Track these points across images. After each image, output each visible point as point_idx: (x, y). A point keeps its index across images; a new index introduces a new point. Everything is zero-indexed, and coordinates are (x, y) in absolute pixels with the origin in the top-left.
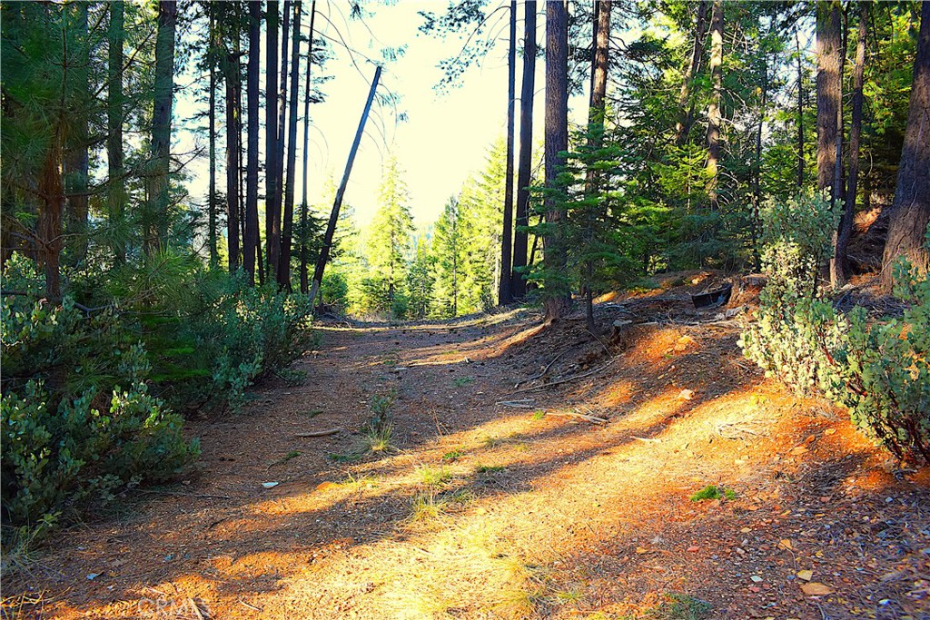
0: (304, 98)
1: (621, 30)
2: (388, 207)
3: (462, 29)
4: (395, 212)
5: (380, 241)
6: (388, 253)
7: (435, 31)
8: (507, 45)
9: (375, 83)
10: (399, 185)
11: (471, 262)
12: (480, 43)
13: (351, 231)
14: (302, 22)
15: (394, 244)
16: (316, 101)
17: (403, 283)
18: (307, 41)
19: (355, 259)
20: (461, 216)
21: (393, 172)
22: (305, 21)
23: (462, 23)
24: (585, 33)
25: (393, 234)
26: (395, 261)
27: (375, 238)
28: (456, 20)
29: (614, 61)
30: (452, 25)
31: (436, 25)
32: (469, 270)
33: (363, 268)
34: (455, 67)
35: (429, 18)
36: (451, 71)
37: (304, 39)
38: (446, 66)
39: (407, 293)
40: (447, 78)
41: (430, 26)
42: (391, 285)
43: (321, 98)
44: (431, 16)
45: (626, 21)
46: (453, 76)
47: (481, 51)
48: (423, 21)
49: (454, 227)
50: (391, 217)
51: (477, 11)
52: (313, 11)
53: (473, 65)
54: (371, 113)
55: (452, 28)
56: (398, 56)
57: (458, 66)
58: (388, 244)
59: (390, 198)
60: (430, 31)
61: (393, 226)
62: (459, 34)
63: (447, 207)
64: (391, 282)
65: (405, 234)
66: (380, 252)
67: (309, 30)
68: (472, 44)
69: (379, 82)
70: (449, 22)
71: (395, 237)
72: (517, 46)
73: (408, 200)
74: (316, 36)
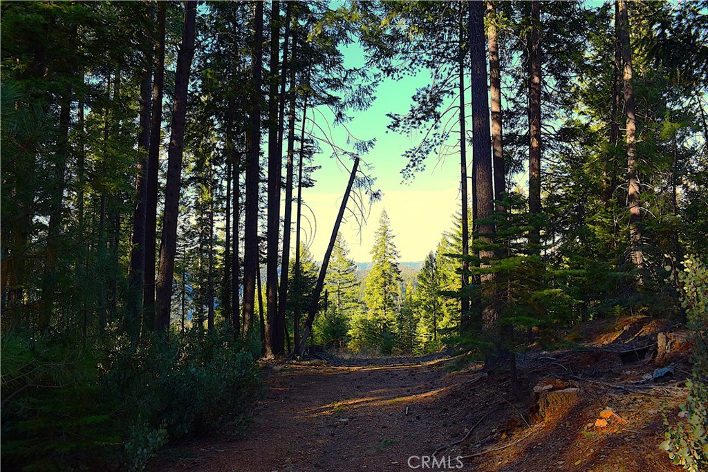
0: (298, 184)
1: (551, 119)
2: (381, 264)
3: (422, 126)
4: (387, 267)
5: (375, 290)
6: (381, 300)
7: (400, 129)
8: (459, 136)
9: (355, 169)
10: (389, 246)
11: (447, 305)
12: (437, 136)
13: (354, 283)
14: (295, 127)
15: (386, 292)
16: (307, 186)
17: (394, 323)
18: (299, 140)
19: (356, 304)
20: (438, 270)
21: (385, 237)
22: (298, 125)
23: (422, 121)
24: (522, 123)
25: (385, 285)
26: (386, 305)
27: (371, 288)
28: (417, 119)
29: (547, 143)
30: (414, 123)
31: (402, 124)
32: (445, 312)
33: (361, 311)
34: (418, 155)
35: (395, 119)
36: (415, 158)
37: (297, 139)
38: (411, 155)
39: (397, 330)
40: (411, 163)
41: (396, 125)
42: (385, 324)
43: (310, 183)
44: (396, 117)
45: (555, 112)
46: (416, 162)
47: (438, 141)
48: (390, 121)
49: (433, 278)
50: (383, 271)
51: (434, 112)
52: (304, 118)
53: (432, 153)
54: (351, 193)
55: (413, 125)
56: (369, 148)
57: (420, 155)
58: (381, 292)
59: (383, 257)
60: (396, 128)
61: (385, 278)
62: (420, 129)
63: (427, 262)
64: (384, 322)
65: (394, 285)
66: (375, 298)
67: (301, 132)
68: (431, 137)
69: (358, 169)
70: (411, 121)
71: (387, 286)
72: (467, 136)
73: (396, 257)
74: (306, 136)
